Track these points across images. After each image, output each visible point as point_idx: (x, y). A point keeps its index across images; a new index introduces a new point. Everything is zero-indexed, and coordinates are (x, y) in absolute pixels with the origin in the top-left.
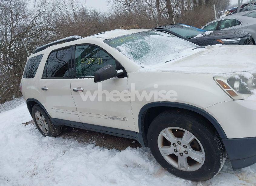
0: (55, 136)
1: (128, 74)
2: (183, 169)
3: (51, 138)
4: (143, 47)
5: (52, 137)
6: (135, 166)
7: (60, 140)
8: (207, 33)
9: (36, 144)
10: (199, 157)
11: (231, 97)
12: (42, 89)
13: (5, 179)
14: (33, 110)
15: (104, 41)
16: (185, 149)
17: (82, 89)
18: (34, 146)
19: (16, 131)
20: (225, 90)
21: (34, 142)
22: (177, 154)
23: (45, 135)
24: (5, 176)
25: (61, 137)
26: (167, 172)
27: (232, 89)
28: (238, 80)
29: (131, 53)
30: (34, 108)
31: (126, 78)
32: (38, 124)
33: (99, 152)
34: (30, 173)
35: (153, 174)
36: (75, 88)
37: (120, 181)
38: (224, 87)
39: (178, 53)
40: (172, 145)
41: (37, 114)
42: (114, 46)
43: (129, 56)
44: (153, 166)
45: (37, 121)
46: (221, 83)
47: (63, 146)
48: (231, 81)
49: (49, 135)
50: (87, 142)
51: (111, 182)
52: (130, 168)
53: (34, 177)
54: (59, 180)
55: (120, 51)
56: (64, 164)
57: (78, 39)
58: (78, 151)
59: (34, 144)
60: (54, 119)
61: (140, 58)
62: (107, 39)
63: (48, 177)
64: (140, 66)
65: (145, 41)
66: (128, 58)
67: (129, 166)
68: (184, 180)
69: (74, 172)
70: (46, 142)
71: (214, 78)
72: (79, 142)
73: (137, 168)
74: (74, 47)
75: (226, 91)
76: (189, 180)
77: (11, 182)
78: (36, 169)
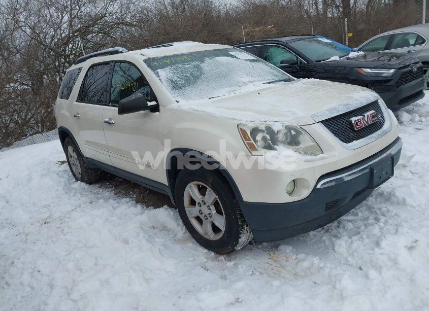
0: (90, 183)
1: (161, 108)
2: (206, 237)
3: (83, 184)
4: (192, 75)
5: (85, 183)
6: (164, 228)
7: (95, 188)
8: (353, 54)
9: (60, 188)
10: (221, 222)
11: (249, 151)
12: (75, 116)
13: (11, 223)
14: (65, 142)
15: (145, 61)
16: (209, 212)
17: (113, 121)
18: (58, 190)
19: (44, 169)
20: (246, 142)
21: (58, 186)
22: (202, 217)
23: (77, 180)
24: (12, 221)
25: (97, 185)
26: (194, 240)
27: (252, 141)
28: (262, 131)
29: (172, 81)
30: (67, 139)
31: (157, 113)
32: (71, 163)
33: (129, 208)
34: (41, 222)
35: (179, 241)
36: (106, 120)
37: (132, 241)
38: (245, 139)
39: (238, 87)
40: (197, 204)
41: (70, 149)
42: (153, 69)
43: (167, 85)
44: (183, 232)
45: (70, 159)
46: (243, 132)
47: (92, 196)
48: (255, 131)
49: (82, 180)
50: (126, 195)
51: (124, 242)
52: (156, 231)
53: (44, 226)
54: (69, 232)
55: (158, 76)
56: (81, 216)
57: (122, 52)
58: (106, 204)
59: (58, 188)
60: (87, 158)
61: (180, 88)
62: (151, 57)
63: (59, 228)
64: (175, 100)
65: (202, 65)
66: (164, 88)
67: (156, 228)
68: (206, 251)
69: (89, 225)
70: (74, 188)
71: (238, 125)
72: (116, 194)
73: (165, 232)
74: (113, 63)
75: (246, 144)
76: (212, 251)
77: (17, 228)
78: (49, 217)
